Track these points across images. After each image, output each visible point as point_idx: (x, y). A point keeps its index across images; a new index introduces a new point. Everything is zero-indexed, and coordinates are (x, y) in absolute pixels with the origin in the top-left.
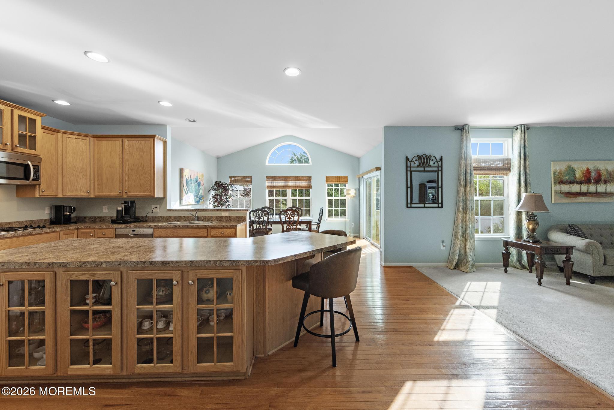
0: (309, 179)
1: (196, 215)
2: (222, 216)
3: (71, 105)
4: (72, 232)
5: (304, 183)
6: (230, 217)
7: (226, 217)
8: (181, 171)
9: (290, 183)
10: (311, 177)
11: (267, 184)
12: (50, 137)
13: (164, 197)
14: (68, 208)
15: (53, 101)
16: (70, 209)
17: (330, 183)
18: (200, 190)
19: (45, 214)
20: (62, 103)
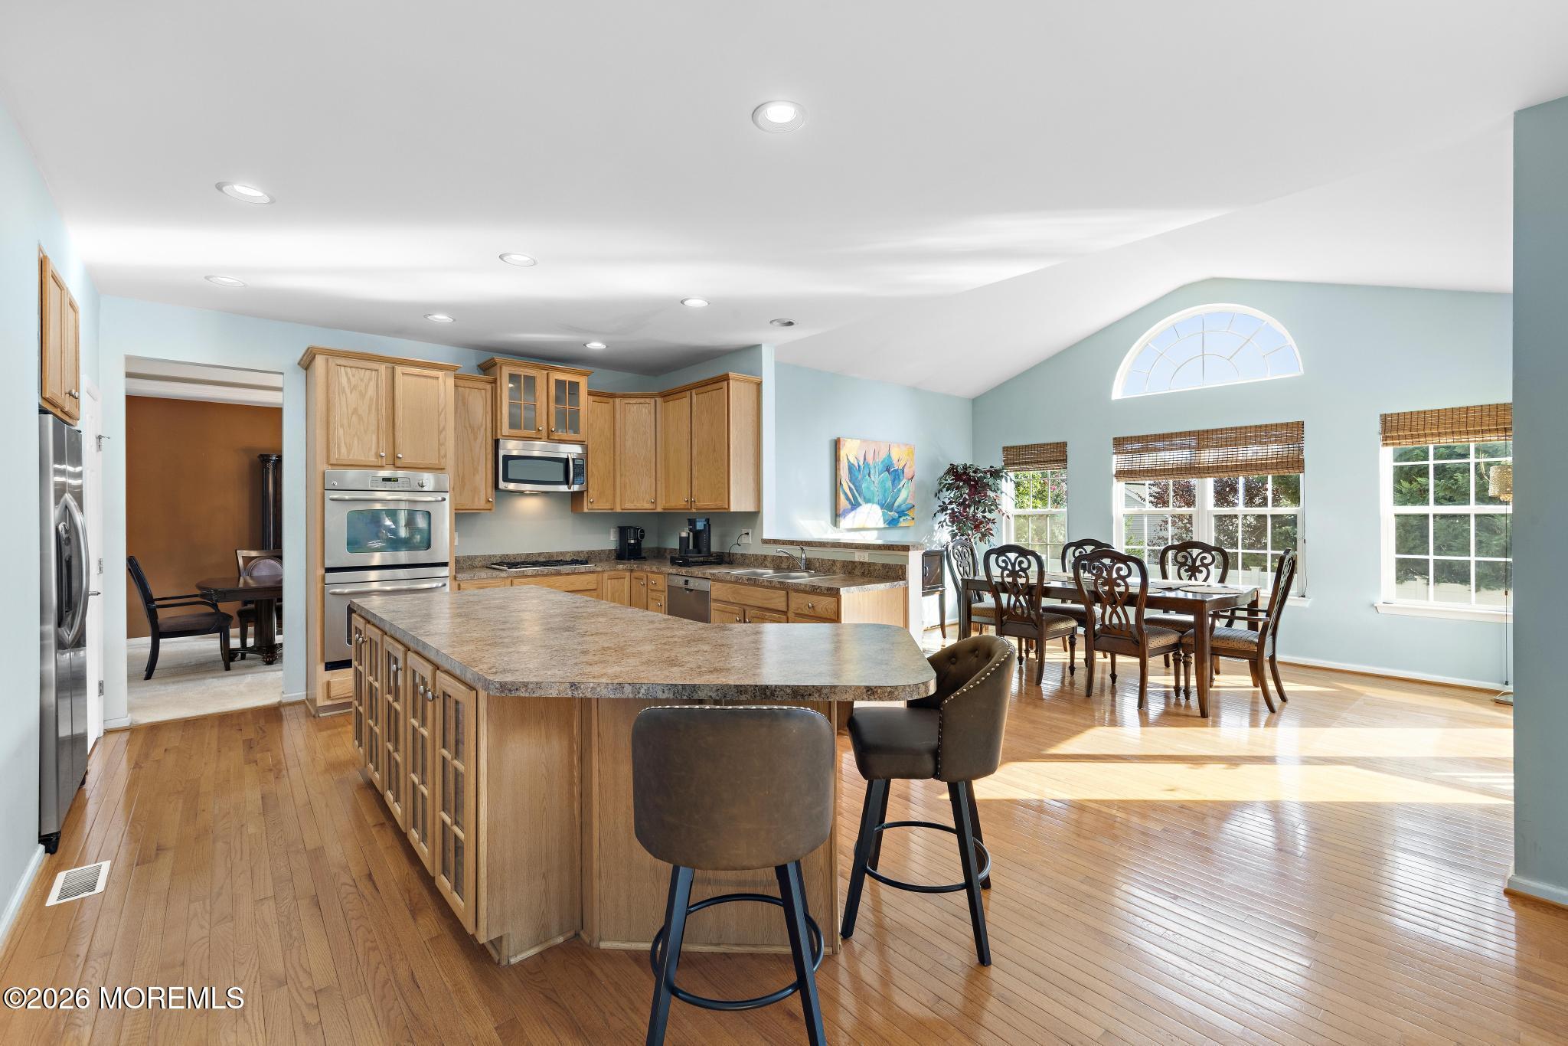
0: (1294, 432)
1: (803, 556)
2: (853, 562)
3: (607, 347)
4: (621, 573)
5: (1273, 450)
6: (869, 564)
7: (862, 564)
8: (836, 444)
9: (1208, 456)
10: (1300, 425)
11: (1116, 462)
12: (604, 408)
13: (757, 510)
14: (632, 531)
15: (585, 345)
16: (636, 533)
17: (1407, 445)
18: (899, 490)
19: (609, 541)
20: (596, 346)
